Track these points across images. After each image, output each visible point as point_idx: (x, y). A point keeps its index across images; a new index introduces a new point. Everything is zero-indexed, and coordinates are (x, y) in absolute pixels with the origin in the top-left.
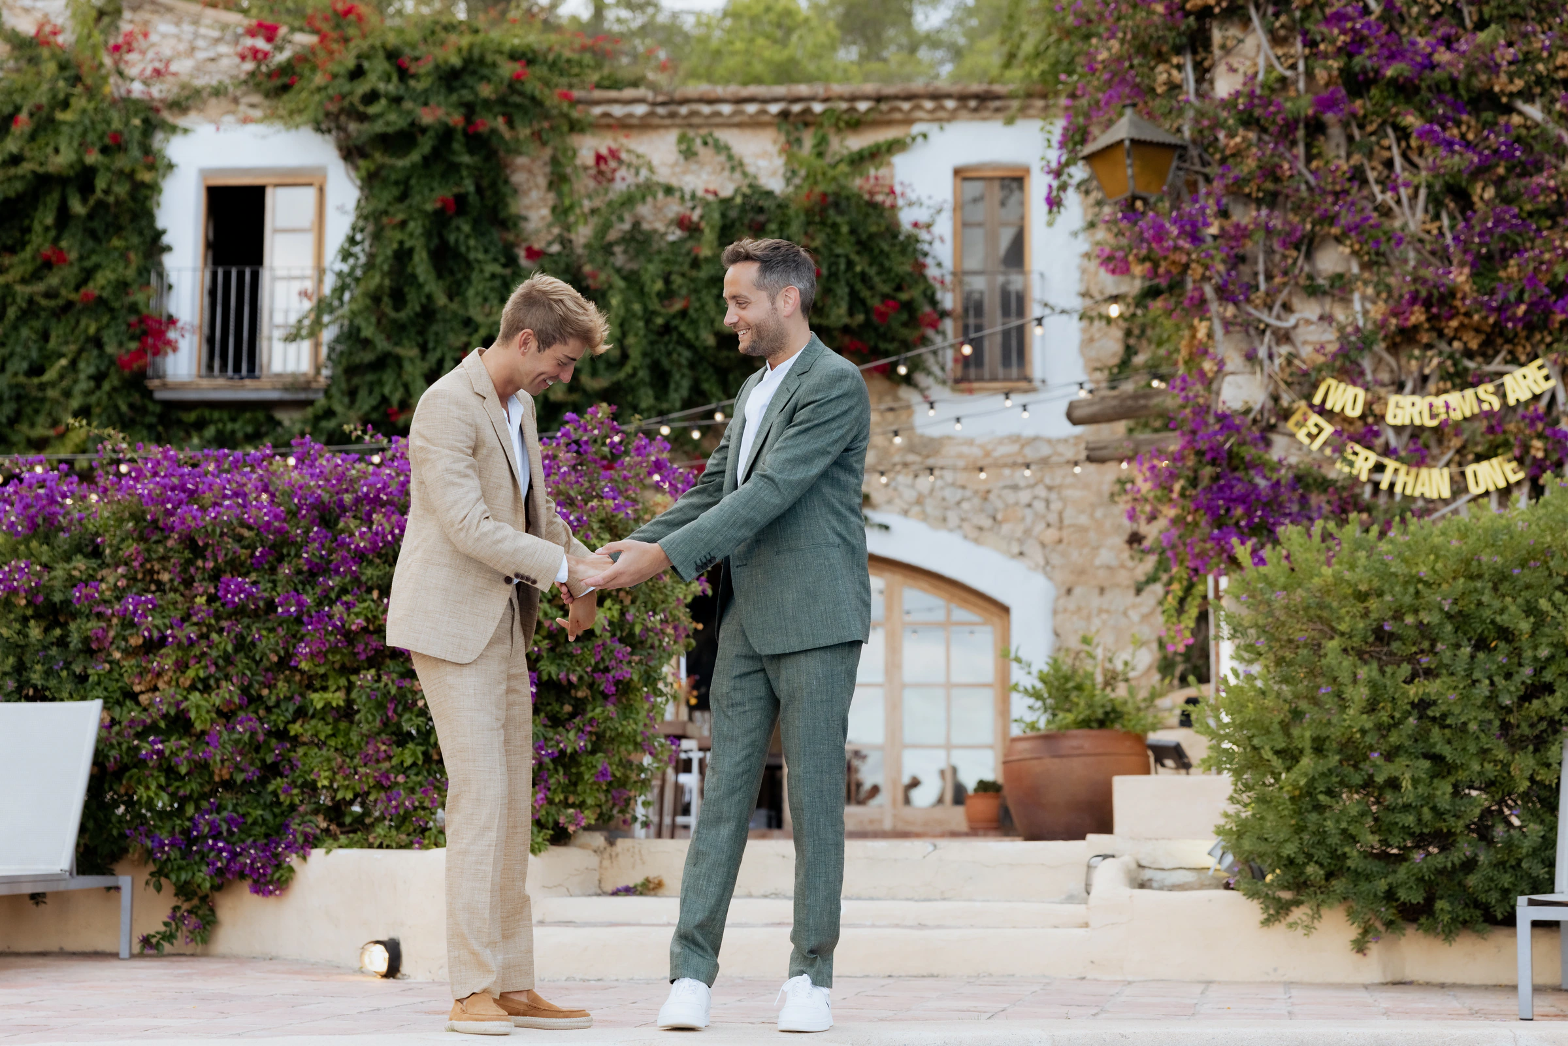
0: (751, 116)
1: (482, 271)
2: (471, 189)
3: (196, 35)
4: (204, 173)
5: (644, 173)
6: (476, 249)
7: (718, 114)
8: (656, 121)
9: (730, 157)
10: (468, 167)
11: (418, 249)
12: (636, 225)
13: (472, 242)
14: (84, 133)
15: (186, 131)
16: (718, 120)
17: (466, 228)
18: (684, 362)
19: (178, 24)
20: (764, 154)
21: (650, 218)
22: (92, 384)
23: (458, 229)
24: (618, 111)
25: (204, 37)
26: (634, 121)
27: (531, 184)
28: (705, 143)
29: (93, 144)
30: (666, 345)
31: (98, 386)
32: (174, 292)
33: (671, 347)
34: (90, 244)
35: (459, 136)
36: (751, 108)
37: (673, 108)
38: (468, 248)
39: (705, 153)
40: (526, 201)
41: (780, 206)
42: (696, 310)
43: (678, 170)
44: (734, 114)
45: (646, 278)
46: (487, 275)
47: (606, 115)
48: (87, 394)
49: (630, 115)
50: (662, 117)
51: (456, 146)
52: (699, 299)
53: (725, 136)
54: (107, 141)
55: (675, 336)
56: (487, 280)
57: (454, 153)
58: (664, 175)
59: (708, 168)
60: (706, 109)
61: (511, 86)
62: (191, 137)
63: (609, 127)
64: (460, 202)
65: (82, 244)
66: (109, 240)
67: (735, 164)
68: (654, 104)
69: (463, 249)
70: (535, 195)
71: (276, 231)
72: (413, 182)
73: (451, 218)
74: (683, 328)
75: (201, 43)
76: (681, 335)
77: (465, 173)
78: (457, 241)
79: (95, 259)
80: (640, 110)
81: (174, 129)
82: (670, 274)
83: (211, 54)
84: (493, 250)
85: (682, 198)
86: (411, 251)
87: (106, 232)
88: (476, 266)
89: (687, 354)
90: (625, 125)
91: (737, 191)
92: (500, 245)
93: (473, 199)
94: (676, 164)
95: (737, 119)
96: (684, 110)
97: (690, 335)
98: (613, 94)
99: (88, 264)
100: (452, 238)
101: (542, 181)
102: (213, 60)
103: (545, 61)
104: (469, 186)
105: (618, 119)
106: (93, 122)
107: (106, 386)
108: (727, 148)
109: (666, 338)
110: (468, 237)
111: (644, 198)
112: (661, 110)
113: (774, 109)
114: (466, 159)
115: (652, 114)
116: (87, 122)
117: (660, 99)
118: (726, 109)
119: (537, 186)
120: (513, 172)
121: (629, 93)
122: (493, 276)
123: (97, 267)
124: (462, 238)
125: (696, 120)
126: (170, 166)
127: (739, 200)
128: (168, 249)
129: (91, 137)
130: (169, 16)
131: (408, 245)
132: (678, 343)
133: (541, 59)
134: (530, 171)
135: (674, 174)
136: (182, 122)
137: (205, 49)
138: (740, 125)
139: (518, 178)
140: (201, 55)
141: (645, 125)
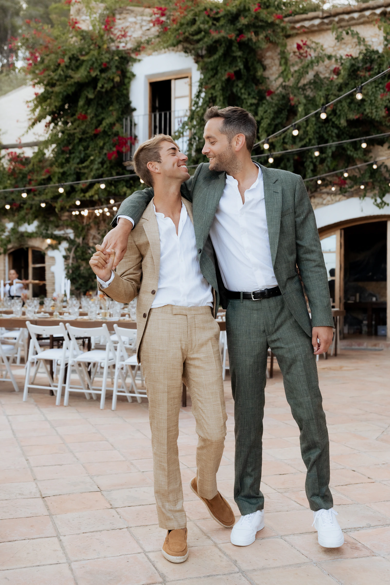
0: (368, 17)
1: (247, 103)
2: (242, 67)
3: (142, 20)
4: (147, 77)
5: (319, 50)
6: (245, 94)
7: (353, 19)
8: (325, 27)
9: (359, 38)
10: (240, 57)
11: (219, 96)
12: (317, 75)
13: (243, 91)
14: (93, 63)
15: (139, 61)
16: (354, 22)
17: (240, 85)
18: (334, 134)
19: (135, 17)
20: (376, 35)
21: (324, 72)
22: (100, 165)
23: (237, 86)
24: (307, 24)
25: (145, 20)
26: (316, 28)
27: (273, 64)
28: (347, 33)
29: (96, 68)
30: (326, 128)
31: (103, 166)
32: (137, 127)
33: (328, 129)
34: (100, 110)
35: (236, 44)
36: (367, 13)
37: (332, 19)
38: (241, 94)
39: (347, 38)
40: (271, 72)
41: (379, 57)
42: (340, 110)
43: (336, 48)
44: (360, 17)
45: (318, 99)
46: (249, 104)
47: (303, 27)
48: (98, 169)
49: (313, 26)
50: (327, 24)
51: (234, 48)
52: (341, 105)
53: (356, 29)
54: (103, 67)
55: (330, 124)
56: (249, 106)
57: (233, 52)
58: (329, 51)
59: (350, 46)
60: (346, 17)
61: (256, 18)
62: (142, 63)
63: (305, 33)
64: (238, 74)
65: (97, 110)
66: (108, 108)
67: (361, 41)
68: (323, 18)
69: (239, 94)
70: (274, 69)
71: (176, 98)
72: (219, 68)
73: (234, 81)
74: (334, 119)
75: (144, 23)
76: (333, 122)
77: (239, 60)
78: (237, 91)
79: (103, 116)
80: (317, 22)
81: (135, 60)
82: (328, 95)
83: (148, 28)
84: (253, 93)
85: (336, 60)
86: (216, 97)
87: (107, 104)
88: (245, 101)
89: (336, 131)
90: (311, 31)
91: (360, 53)
92: (256, 91)
93: (244, 72)
94: (335, 45)
95: (362, 20)
96: (336, 19)
97: (337, 122)
98: (304, 16)
99: (100, 118)
100: (234, 90)
101: (277, 62)
102: (148, 30)
103: (274, 6)
104: (241, 66)
105: (307, 28)
106: (96, 59)
107: (105, 166)
108: (357, 34)
109: (327, 125)
110: (241, 89)
111: (318, 62)
112: (326, 21)
113: (378, 11)
114: (239, 54)
115: (322, 23)
116: (94, 59)
117: (325, 15)
118: (356, 15)
119: (275, 65)
120: (265, 59)
121: (311, 15)
122: (251, 105)
123: (103, 119)
124: (239, 89)
125: (343, 24)
126: (134, 76)
127: (361, 57)
128: (135, 110)
129: (96, 65)
130: (132, 14)
131: (214, 95)
132: (333, 127)
133: (272, 4)
134: (272, 58)
135: (334, 50)
136: (138, 57)
137: (146, 26)
138: (363, 23)
139: (267, 62)
140: (144, 28)
141: (320, 30)
